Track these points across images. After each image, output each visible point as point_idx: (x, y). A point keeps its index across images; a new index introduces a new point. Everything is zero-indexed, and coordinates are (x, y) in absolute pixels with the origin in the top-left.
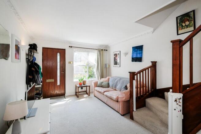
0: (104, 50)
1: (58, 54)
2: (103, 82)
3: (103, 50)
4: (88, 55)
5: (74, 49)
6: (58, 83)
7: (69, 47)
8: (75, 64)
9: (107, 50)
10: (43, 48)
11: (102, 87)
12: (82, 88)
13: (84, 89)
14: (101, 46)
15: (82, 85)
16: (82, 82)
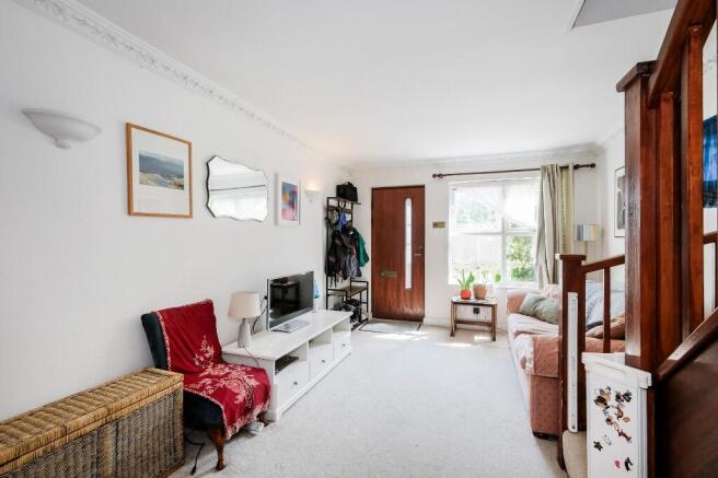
0: (576, 167)
1: (408, 202)
2: (542, 299)
3: (571, 168)
4: (504, 194)
5: (451, 182)
6: (408, 285)
7: (434, 176)
8: (454, 230)
9: (593, 166)
10: (373, 189)
11: (535, 315)
12: (476, 311)
13: (485, 315)
14: (558, 152)
15: (473, 298)
16: (471, 289)
